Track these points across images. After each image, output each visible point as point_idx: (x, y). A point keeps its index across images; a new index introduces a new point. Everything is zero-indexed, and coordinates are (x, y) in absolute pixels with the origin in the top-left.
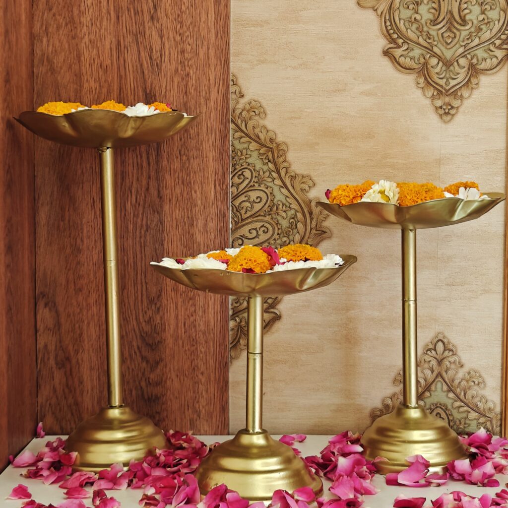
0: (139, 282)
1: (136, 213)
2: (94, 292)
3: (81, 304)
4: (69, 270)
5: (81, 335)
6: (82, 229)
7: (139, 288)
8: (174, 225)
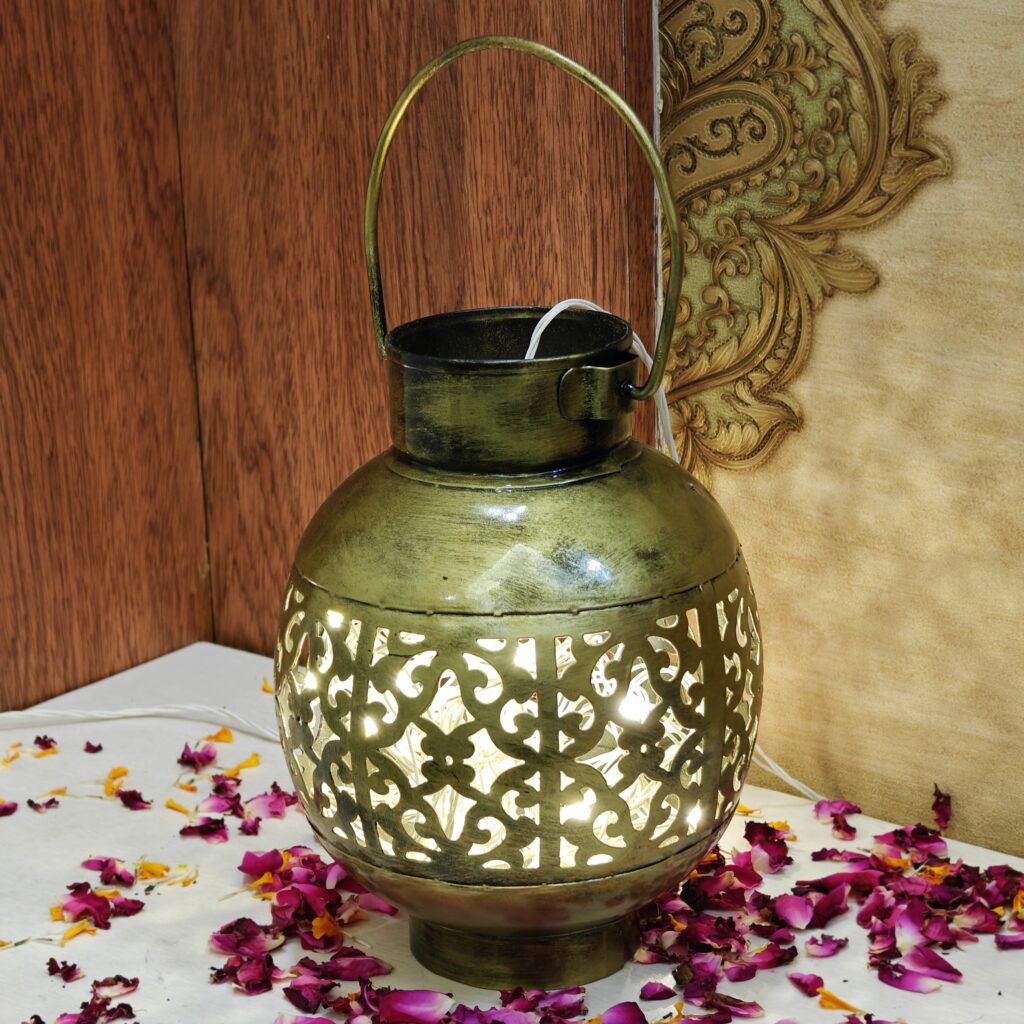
0: (410, 255)
1: (393, 43)
2: (309, 267)
3: (283, 299)
4: (252, 194)
5: (288, 384)
6: (272, 76)
7: (411, 272)
8: (486, 90)
